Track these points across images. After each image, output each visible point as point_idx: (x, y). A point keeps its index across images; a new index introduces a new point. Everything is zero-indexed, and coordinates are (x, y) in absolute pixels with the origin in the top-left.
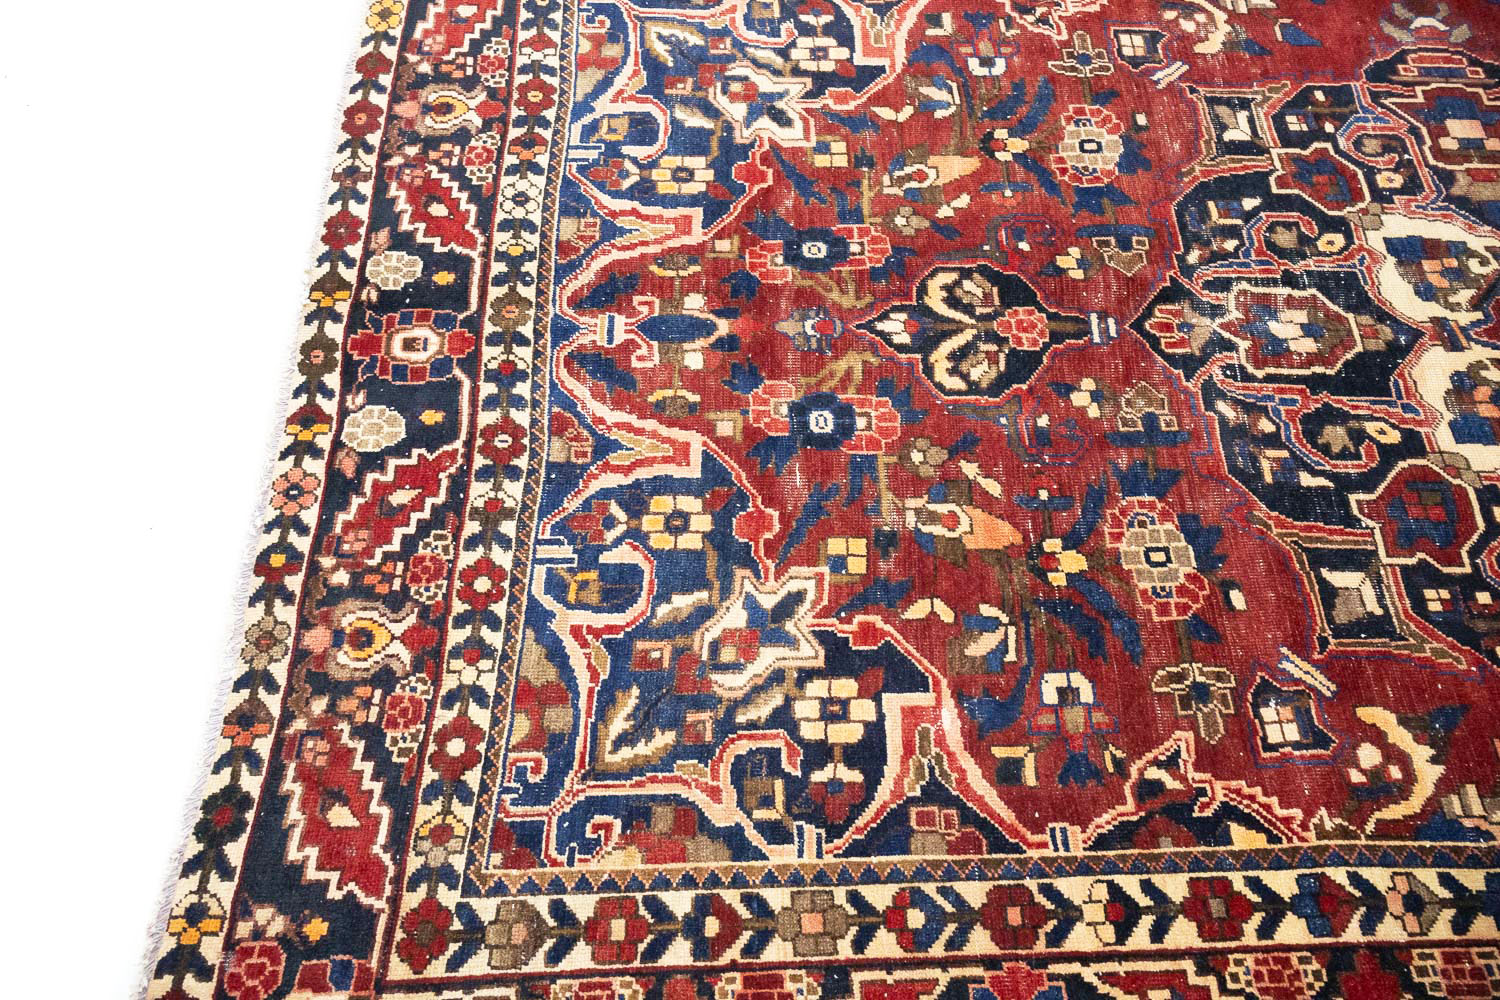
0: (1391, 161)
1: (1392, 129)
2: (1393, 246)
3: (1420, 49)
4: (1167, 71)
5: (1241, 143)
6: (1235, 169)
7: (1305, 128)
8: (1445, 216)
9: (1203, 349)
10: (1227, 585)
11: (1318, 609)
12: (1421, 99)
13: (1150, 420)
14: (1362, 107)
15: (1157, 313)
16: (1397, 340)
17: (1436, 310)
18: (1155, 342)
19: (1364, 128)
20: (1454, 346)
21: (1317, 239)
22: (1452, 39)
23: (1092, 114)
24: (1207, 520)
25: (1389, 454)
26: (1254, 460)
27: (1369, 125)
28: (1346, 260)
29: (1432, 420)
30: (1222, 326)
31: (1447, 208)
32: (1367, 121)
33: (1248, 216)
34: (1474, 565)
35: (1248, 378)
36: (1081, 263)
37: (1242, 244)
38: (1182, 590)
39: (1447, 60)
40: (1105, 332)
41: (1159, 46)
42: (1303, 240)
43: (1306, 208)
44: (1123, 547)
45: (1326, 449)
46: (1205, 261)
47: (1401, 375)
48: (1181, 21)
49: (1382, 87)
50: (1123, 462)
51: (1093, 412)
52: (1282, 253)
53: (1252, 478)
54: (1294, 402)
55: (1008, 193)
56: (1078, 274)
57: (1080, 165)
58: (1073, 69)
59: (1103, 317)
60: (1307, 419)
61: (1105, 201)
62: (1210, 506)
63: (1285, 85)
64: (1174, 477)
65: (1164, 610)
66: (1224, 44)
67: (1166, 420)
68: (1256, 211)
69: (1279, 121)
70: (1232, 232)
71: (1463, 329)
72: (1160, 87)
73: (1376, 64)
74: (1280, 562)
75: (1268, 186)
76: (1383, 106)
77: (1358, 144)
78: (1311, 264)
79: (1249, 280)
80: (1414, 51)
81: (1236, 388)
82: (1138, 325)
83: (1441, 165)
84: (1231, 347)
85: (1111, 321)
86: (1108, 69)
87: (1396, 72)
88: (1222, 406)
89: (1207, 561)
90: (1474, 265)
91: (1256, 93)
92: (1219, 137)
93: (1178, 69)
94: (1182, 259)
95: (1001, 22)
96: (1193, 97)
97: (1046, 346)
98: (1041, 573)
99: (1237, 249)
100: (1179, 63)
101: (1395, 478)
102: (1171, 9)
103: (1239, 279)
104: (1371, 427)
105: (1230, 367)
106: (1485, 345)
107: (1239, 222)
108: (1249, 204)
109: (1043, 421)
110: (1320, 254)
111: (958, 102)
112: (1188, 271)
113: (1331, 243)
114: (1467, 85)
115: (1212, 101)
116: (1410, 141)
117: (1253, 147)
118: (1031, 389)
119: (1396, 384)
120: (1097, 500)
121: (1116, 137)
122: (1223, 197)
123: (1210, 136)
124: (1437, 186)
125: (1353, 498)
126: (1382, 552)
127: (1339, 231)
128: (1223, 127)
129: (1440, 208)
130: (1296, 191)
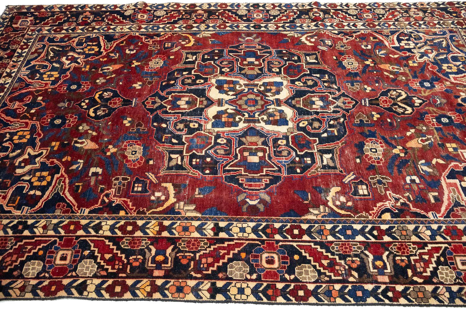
0: (280, 148)
1: (277, 159)
2: (286, 123)
3: (258, 190)
4: (350, 179)
5: (326, 153)
6: (328, 145)
7: (305, 159)
8: (269, 132)
9: (341, 98)
10: (337, 59)
11: (319, 57)
12: (265, 169)
13: (353, 85)
14: (285, 166)
15: (351, 106)
16: (291, 101)
17: (279, 108)
18: (352, 99)
19: (286, 159)
20: (277, 100)
21: (307, 125)
22: (245, 194)
23: (374, 161)
24: (340, 69)
25: (299, 80)
26: (329, 78)
27: (284, 160)
28: (300, 119)
29: (287, 86)
30: (335, 103)
31: (267, 134)
32: (285, 162)
33: (326, 131)
34: (286, 63)
35: (330, 93)
36: (373, 116)
37: (328, 123)
38: (346, 59)
39: (250, 185)
40: (365, 101)
41: (353, 189)
42: (311, 124)
43: (309, 134)
44: (358, 65)
45: (313, 80)
46: (339, 118)
47: (292, 94)
48: (345, 201)
49: (276, 174)
50: (358, 78)
51: (366, 86)
52: (318, 120)
53: (330, 75)
54: (319, 89)
55: (396, 136)
56: (373, 113)
57: (376, 145)
58: (383, 178)
59: (365, 105)
60: (317, 85)
61: (368, 133)
62: (339, 71)
63: (310, 174)
64: (347, 75)
65: (349, 56)
66: (330, 191)
67: (349, 85)
68: (323, 133)
69: (313, 161)
70: (331, 126)
71: (273, 104)
72: (353, 173)
73: (276, 183)
74: (325, 62)
75: (319, 140)
76: (278, 167)
77: (289, 153)
78: (310, 117)
79: (328, 112)
80: (261, 189)
81: (332, 90)
82: (357, 102)
83: (265, 147)
84: (333, 98)
85: (363, 104)
86: (371, 179)
87: (270, 180)
88: (336, 88)
89: (341, 63)
90: (265, 118)
91: (319, 171)
92: (333, 155)
93: (347, 180)
94: (345, 119)
95: (412, 199)
96: (341, 169)
97: (379, 97)
98: (373, 61)
99: (330, 121)
100: (346, 182)
101: (298, 75)
102: (349, 206)
103: (331, 113)
104: (302, 84)
105: (334, 94)
106: (269, 100)
107: (328, 129)
108: (325, 135)
109: (377, 85)
110: (307, 120)
111: (419, 166)
112: (344, 116)
113: (303, 124)
114: (247, 175)
115: (335, 168)
116: (272, 155)
117: (322, 152)
118: (381, 90)
119: (294, 92)
120: (364, 71)
121: (366, 153)
122: (333, 136)
123: (336, 156)
124: (268, 141)
125: (309, 72)
126: (304, 64)
127: (300, 127)
128: (332, 158)
129: (269, 134)
130: (311, 139)
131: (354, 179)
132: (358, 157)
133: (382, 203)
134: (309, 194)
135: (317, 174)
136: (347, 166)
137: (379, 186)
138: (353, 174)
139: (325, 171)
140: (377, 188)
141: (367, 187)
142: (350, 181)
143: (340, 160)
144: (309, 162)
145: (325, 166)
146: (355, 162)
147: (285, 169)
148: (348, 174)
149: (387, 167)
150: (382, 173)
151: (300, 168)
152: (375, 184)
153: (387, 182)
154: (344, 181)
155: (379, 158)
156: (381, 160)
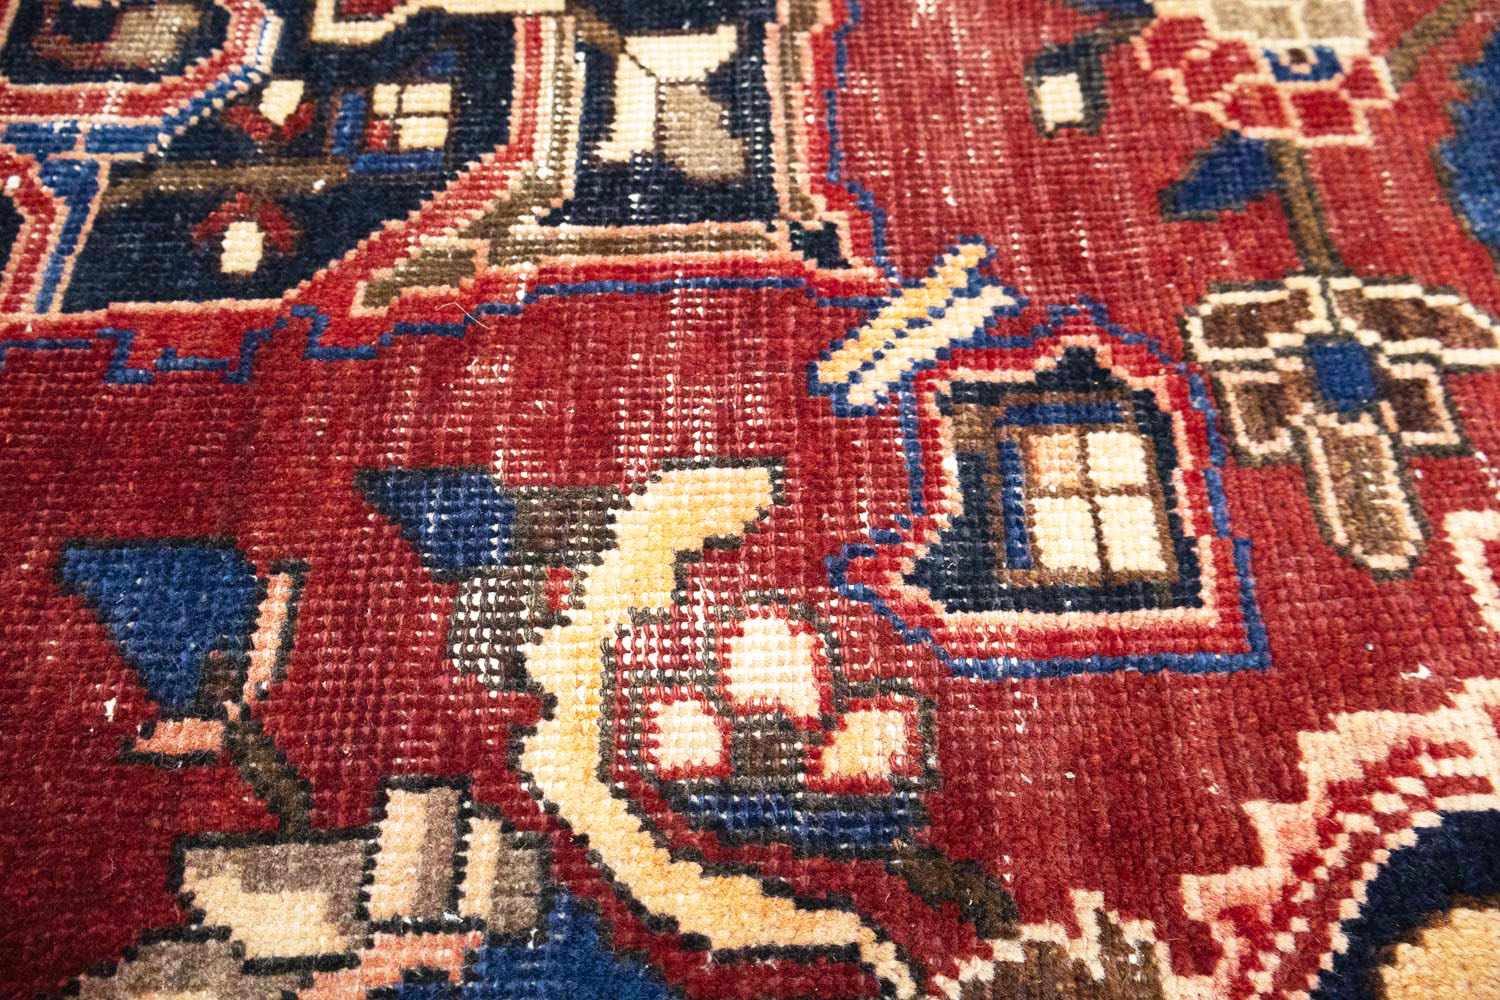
131: (982, 347)
132: (1057, 63)
133: (1385, 727)
134: (280, 587)
135: (487, 285)
136: (906, 166)
137: (1334, 444)
138: (982, 275)
139: (605, 246)
140: (1299, 468)
141: (1162, 459)
142: (918, 377)
143: (826, 93)
144: (425, 133)
145: (619, 173)
146: (1025, 124)
147: (71, 231)
148: (912, 280)
149: (1432, 167)
150: (1366, 251)
151: (276, 208)
152: (1270, 405)
153: (1447, 373)
154: (830, 372)
155: (1328, 64)
156: (1361, 81)
